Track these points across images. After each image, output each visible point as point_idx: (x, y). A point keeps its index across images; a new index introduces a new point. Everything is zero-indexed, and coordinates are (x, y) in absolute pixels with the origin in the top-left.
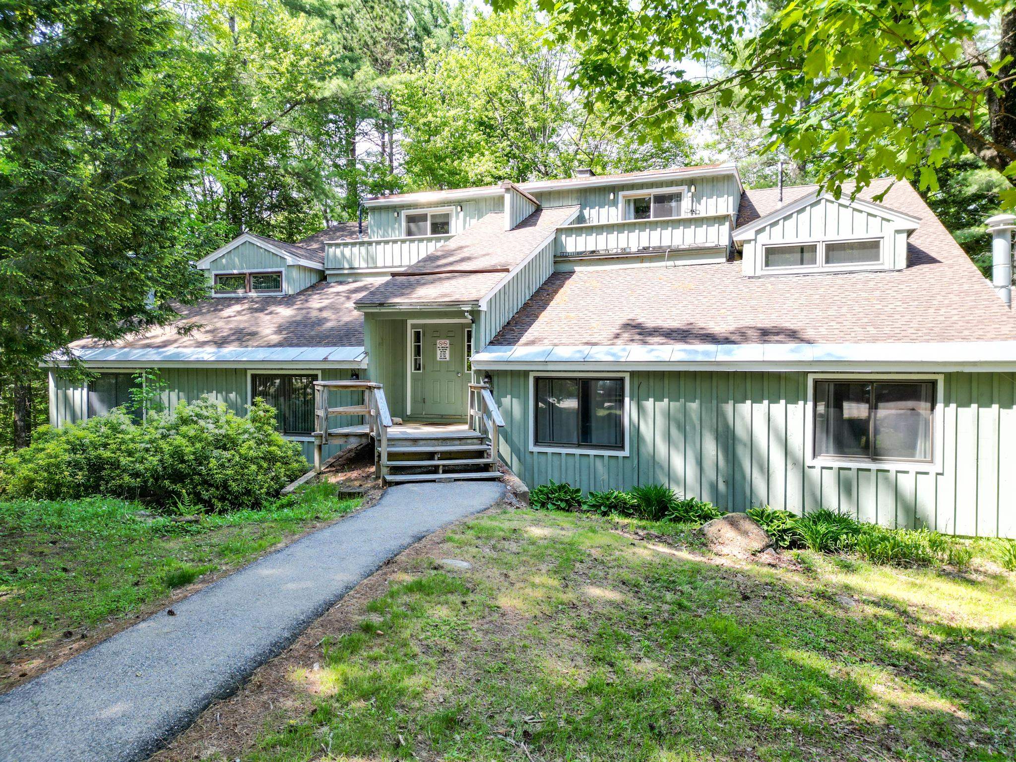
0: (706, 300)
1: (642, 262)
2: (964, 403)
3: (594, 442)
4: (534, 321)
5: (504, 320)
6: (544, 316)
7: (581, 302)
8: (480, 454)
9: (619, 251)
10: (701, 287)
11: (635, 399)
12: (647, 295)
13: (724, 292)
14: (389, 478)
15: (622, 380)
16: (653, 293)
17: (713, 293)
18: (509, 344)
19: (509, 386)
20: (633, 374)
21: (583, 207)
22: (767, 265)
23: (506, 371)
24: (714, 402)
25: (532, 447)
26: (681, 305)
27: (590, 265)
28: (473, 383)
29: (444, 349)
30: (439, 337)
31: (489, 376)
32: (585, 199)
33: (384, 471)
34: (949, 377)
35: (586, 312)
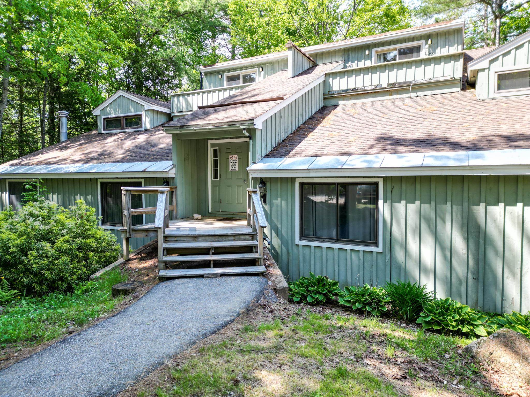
0: (448, 117)
1: (391, 95)
3: (351, 238)
4: (304, 138)
6: (312, 135)
7: (342, 124)
8: (250, 249)
9: (373, 87)
10: (442, 109)
11: (389, 202)
12: (396, 117)
13: (463, 111)
15: (376, 185)
16: (401, 115)
17: (453, 112)
18: (281, 156)
19: (279, 190)
20: (386, 179)
21: (346, 62)
22: (499, 88)
23: (277, 178)
24: (466, 204)
25: (298, 241)
26: (426, 122)
27: (351, 99)
28: (251, 189)
29: (234, 162)
30: (231, 153)
31: (263, 182)
32: (348, 56)
35: (346, 131)
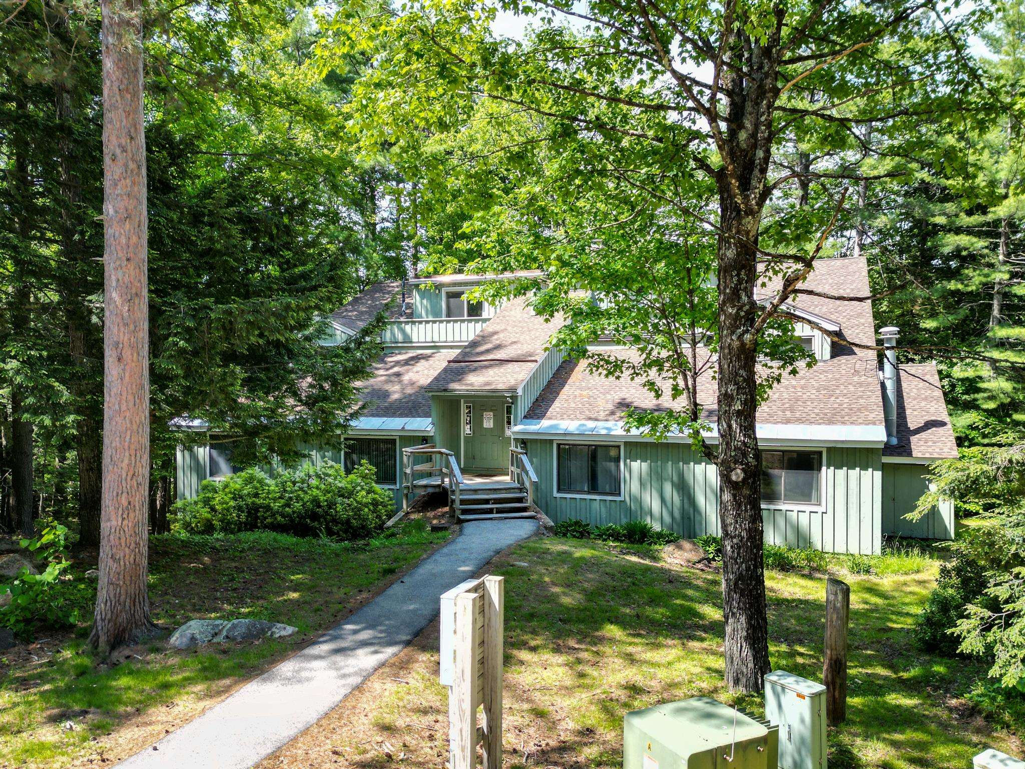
2: (838, 467)
3: (600, 490)
4: (555, 398)
5: (533, 398)
6: (563, 394)
7: (591, 381)
8: (520, 500)
11: (628, 461)
14: (462, 517)
15: (619, 447)
18: (538, 418)
19: (539, 451)
20: (626, 444)
23: (537, 440)
25: (556, 494)
28: (513, 448)
29: (489, 419)
30: (485, 410)
31: (524, 443)
33: (458, 512)
34: (830, 450)
35: (595, 391)
